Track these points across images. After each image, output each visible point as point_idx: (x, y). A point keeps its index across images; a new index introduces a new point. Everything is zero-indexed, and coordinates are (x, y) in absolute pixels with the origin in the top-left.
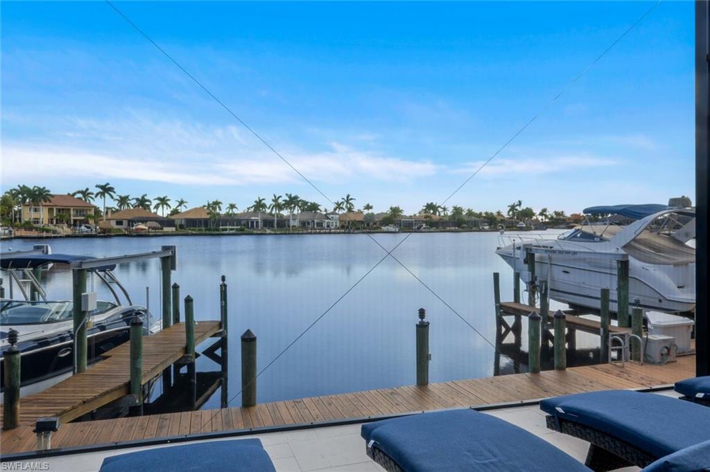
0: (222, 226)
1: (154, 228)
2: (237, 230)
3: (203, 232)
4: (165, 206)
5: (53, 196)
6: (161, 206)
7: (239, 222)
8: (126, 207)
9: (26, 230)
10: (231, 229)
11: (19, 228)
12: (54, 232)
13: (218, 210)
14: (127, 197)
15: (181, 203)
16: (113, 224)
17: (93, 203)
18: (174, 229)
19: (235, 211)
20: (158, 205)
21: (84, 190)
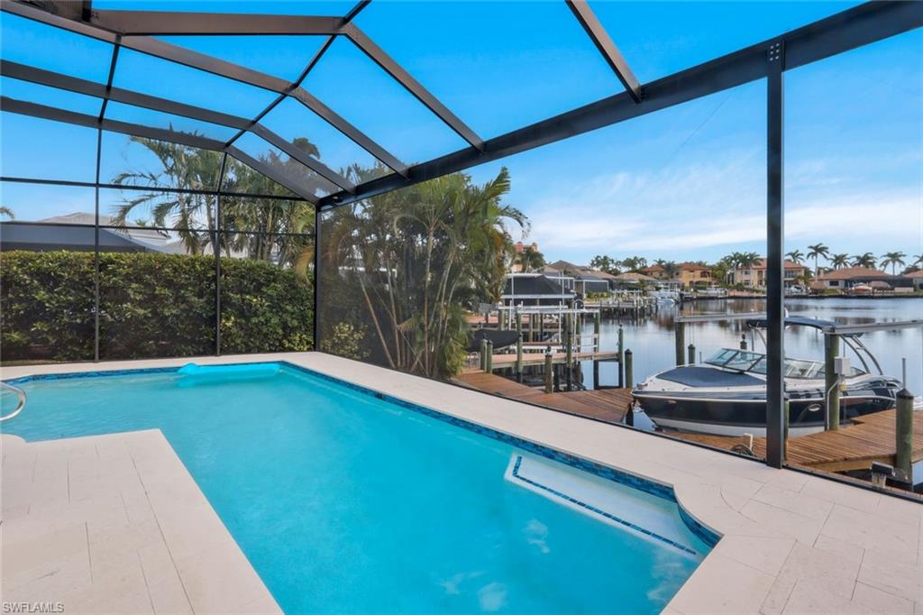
1: (881, 289)
4: (897, 263)
6: (891, 264)
8: (843, 265)
9: (738, 290)
11: (732, 289)
14: (844, 256)
16: (827, 285)
17: (803, 264)
18: (911, 290)
20: (887, 262)
21: (794, 251)
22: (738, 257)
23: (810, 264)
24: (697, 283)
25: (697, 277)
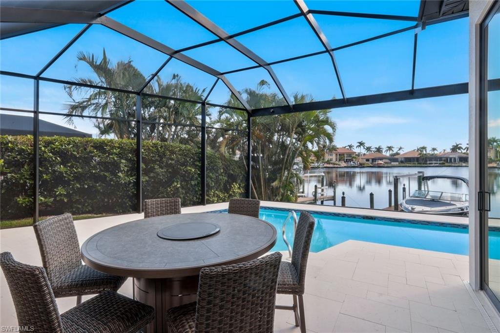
0: (429, 161)
1: (386, 163)
2: (440, 164)
3: (417, 165)
4: (392, 151)
5: (338, 148)
6: (388, 151)
7: (440, 159)
8: (370, 152)
9: (327, 164)
10: (436, 163)
11: (324, 163)
12: (339, 165)
13: (424, 152)
14: (370, 147)
15: (400, 149)
16: (365, 161)
17: (354, 151)
18: (398, 163)
19: (436, 152)
20: (387, 150)
21: (350, 145)
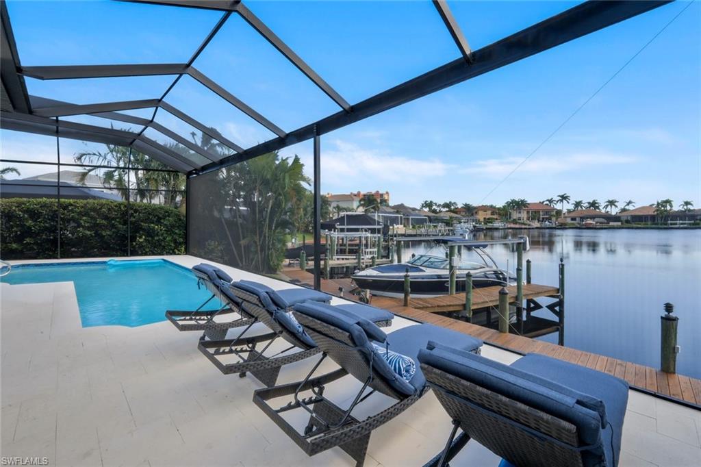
0: (671, 221)
1: (601, 223)
3: (650, 226)
4: (613, 206)
6: (609, 206)
7: (692, 217)
8: (580, 208)
9: (513, 224)
10: (682, 224)
11: (510, 223)
12: (529, 225)
14: (581, 202)
15: (629, 203)
16: (569, 221)
17: (555, 207)
18: (619, 223)
20: (606, 206)
21: (550, 199)
22: (513, 202)
23: (558, 206)
24: (488, 219)
25: (488, 215)
